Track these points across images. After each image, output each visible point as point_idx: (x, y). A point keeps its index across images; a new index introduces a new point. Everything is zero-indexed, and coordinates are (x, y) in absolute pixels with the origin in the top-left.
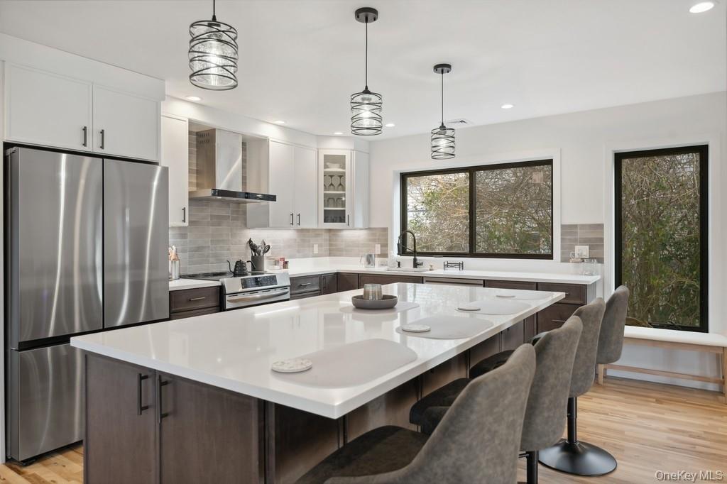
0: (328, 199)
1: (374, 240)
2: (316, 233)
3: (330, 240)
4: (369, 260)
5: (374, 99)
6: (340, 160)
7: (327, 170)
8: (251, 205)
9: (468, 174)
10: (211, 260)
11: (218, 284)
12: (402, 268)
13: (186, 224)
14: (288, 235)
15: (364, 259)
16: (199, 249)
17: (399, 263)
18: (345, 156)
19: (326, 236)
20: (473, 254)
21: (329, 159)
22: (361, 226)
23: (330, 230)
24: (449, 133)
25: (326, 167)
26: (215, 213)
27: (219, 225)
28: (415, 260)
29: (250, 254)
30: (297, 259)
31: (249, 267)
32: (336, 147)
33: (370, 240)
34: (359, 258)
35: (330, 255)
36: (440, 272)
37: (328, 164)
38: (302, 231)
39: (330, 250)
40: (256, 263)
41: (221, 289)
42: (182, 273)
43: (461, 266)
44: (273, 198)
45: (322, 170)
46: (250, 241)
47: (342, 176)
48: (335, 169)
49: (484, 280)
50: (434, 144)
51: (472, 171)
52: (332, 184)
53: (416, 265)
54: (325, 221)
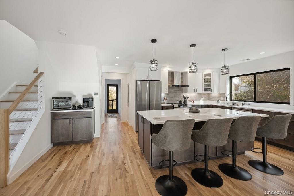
0: (206, 85)
1: (221, 96)
2: (204, 94)
3: (208, 96)
4: (218, 102)
5: (195, 65)
6: (209, 75)
7: (206, 78)
8: (184, 88)
9: (254, 75)
10: (174, 100)
11: (173, 105)
12: (229, 104)
13: (167, 92)
14: (195, 95)
15: (217, 101)
16: (171, 97)
17: (228, 103)
18: (210, 74)
19: (207, 95)
20: (255, 101)
21: (206, 75)
22: (216, 92)
23: (208, 93)
24: (227, 67)
25: (205, 77)
26: (175, 90)
27: (176, 92)
28: (233, 102)
29: (184, 99)
30: (197, 101)
31: (183, 102)
32: (208, 71)
33: (219, 96)
34: (215, 101)
35: (208, 100)
36: (241, 106)
37: (206, 76)
38: (199, 94)
39: (208, 99)
40: (185, 101)
41: (174, 106)
42: (167, 103)
43: (248, 105)
44: (188, 86)
45: (204, 78)
46: (184, 96)
47: (210, 79)
48: (208, 77)
49: (253, 110)
50: (222, 70)
51: (255, 74)
52: (207, 81)
53: (233, 104)
54: (205, 91)
